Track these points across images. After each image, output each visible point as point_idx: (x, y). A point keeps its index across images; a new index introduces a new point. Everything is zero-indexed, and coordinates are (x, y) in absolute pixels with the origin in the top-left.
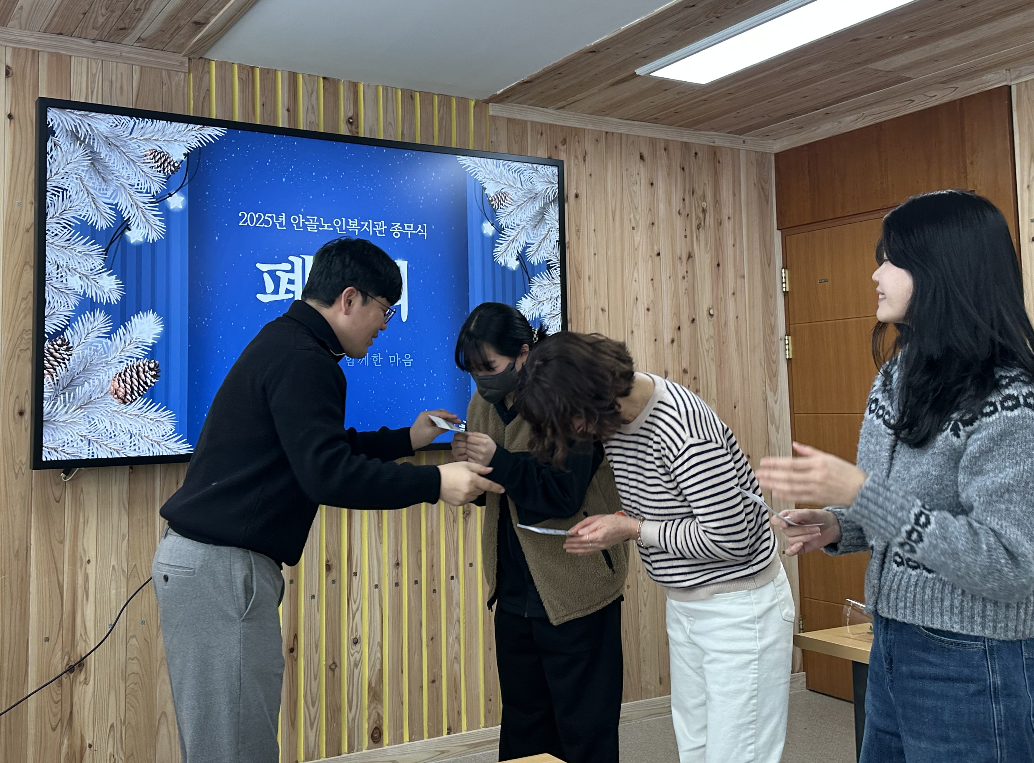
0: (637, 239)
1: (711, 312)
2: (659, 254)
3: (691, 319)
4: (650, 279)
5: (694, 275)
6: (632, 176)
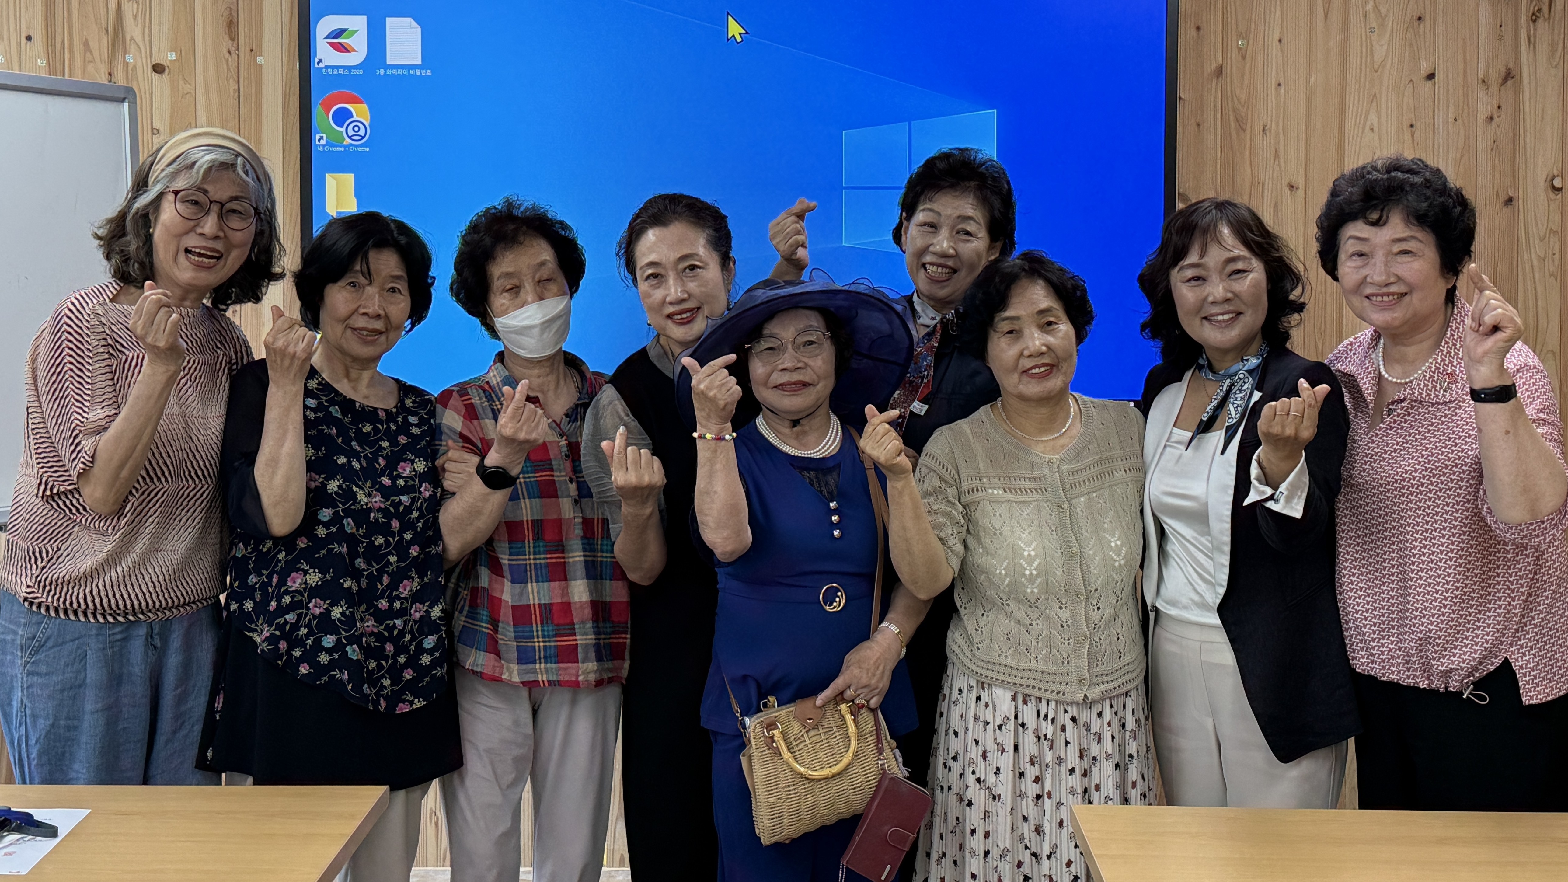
0: (1380, 52)
1: (1557, 183)
2: (1431, 76)
3: (1503, 197)
4: (1406, 124)
5: (1517, 110)
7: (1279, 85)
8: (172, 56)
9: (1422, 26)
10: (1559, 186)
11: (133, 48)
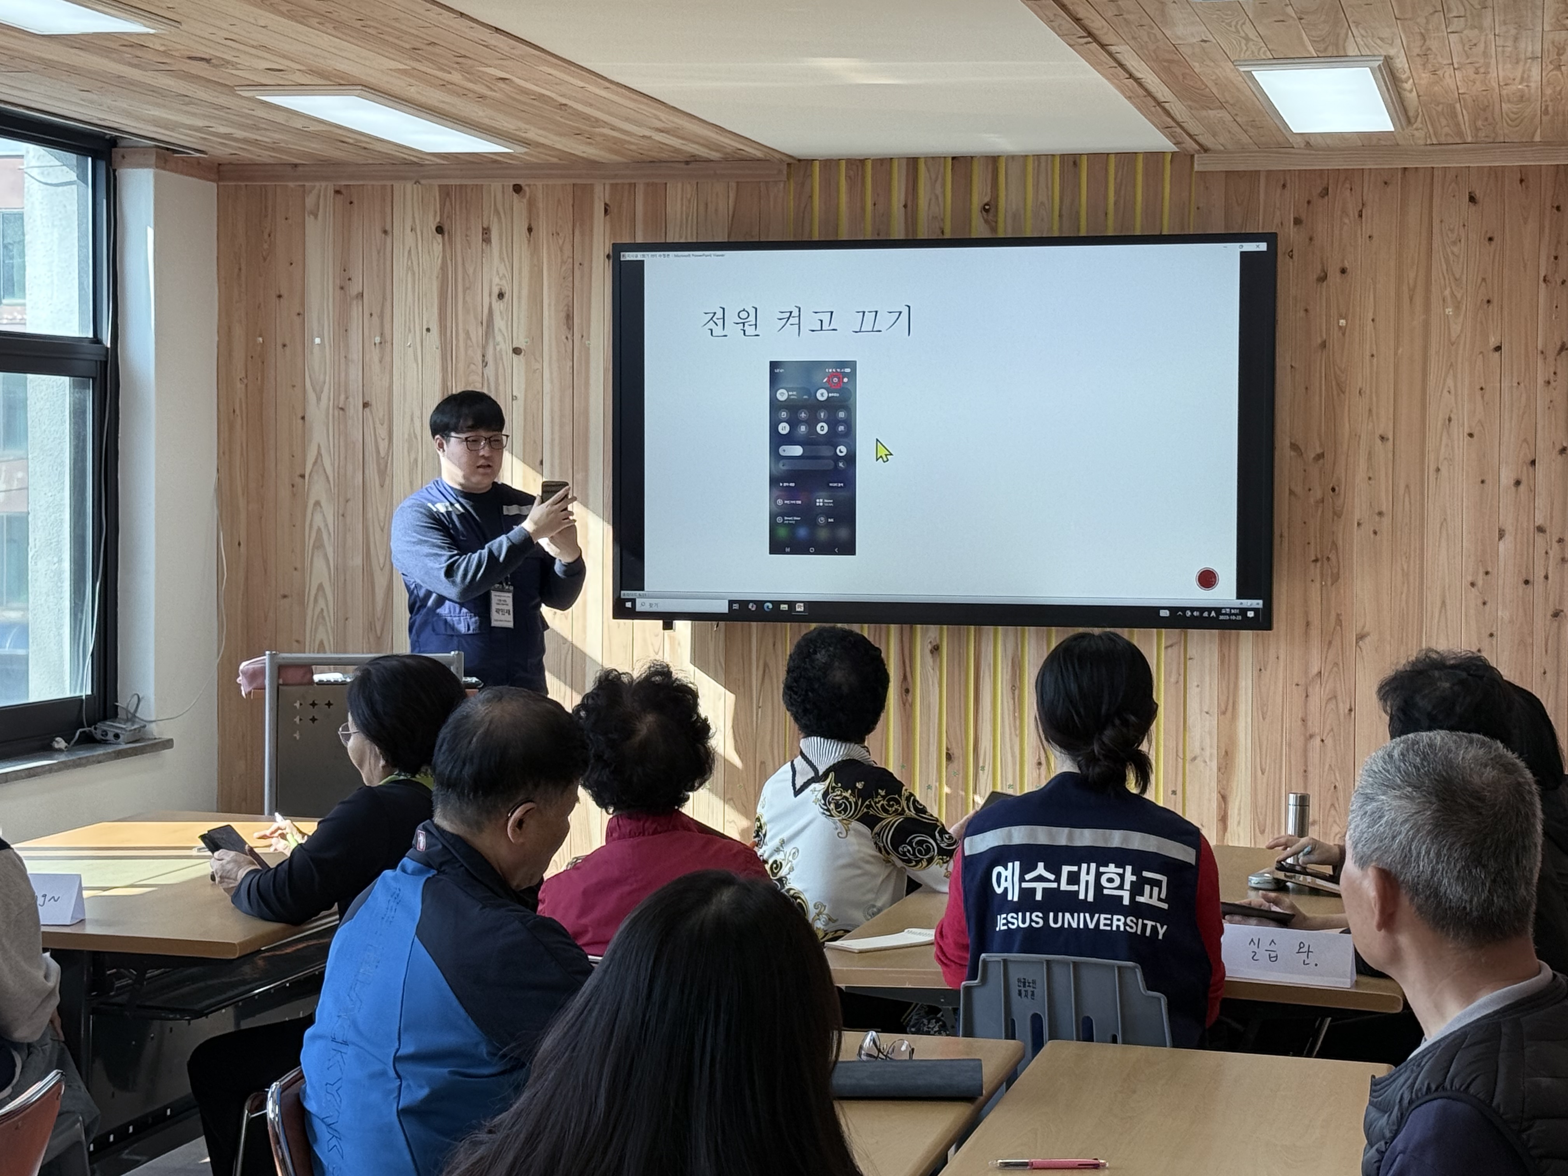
2: (1498, 348)
3: (1558, 447)
4: (1479, 388)
6: (1452, 231)
7: (1373, 356)
8: (527, 341)
9: (1490, 307)
11: (499, 337)
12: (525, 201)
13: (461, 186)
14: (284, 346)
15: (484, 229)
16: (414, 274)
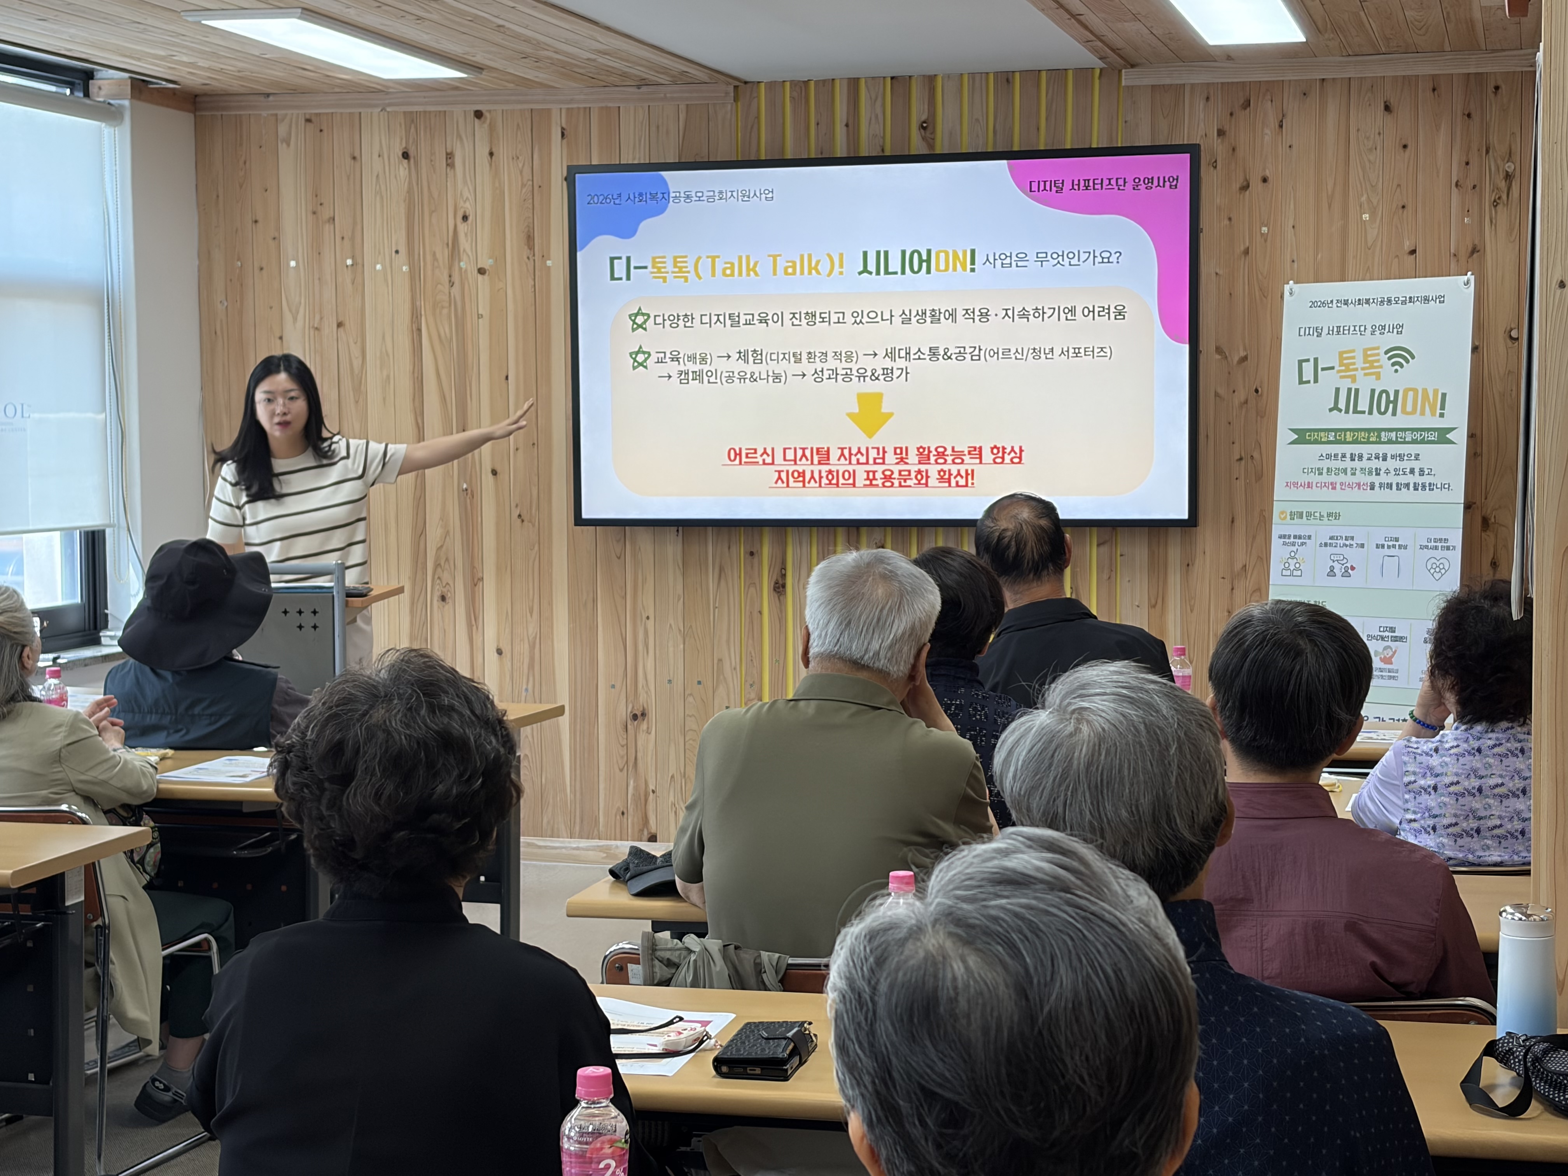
0: (1372, 233)
1: (1514, 334)
2: (1413, 252)
6: (1368, 138)
7: (1293, 261)
8: (491, 261)
9: (1405, 212)
10: (1516, 336)
11: (465, 257)
12: (486, 126)
13: (425, 112)
14: (261, 269)
15: (447, 154)
16: (382, 198)
